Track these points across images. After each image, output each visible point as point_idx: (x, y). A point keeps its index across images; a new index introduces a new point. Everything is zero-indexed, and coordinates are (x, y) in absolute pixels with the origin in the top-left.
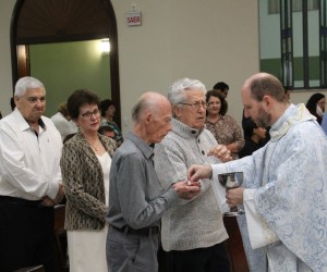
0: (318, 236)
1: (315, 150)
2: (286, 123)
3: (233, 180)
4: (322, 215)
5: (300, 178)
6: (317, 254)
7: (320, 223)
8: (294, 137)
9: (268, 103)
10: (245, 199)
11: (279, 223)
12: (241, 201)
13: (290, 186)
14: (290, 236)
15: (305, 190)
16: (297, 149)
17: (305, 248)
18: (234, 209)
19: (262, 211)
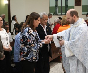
0: (85, 55)
1: (86, 32)
2: (78, 23)
3: (61, 38)
4: (87, 49)
5: (82, 39)
6: (84, 60)
7: (86, 52)
8: (81, 28)
9: (75, 17)
10: (65, 43)
11: (75, 51)
12: (63, 44)
13: (79, 41)
14: (78, 55)
15: (83, 43)
16: (82, 31)
17: (82, 58)
18: (61, 46)
19: (70, 48)
